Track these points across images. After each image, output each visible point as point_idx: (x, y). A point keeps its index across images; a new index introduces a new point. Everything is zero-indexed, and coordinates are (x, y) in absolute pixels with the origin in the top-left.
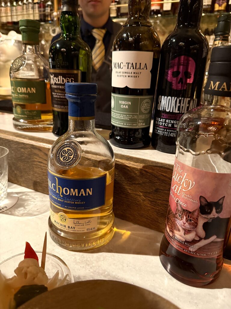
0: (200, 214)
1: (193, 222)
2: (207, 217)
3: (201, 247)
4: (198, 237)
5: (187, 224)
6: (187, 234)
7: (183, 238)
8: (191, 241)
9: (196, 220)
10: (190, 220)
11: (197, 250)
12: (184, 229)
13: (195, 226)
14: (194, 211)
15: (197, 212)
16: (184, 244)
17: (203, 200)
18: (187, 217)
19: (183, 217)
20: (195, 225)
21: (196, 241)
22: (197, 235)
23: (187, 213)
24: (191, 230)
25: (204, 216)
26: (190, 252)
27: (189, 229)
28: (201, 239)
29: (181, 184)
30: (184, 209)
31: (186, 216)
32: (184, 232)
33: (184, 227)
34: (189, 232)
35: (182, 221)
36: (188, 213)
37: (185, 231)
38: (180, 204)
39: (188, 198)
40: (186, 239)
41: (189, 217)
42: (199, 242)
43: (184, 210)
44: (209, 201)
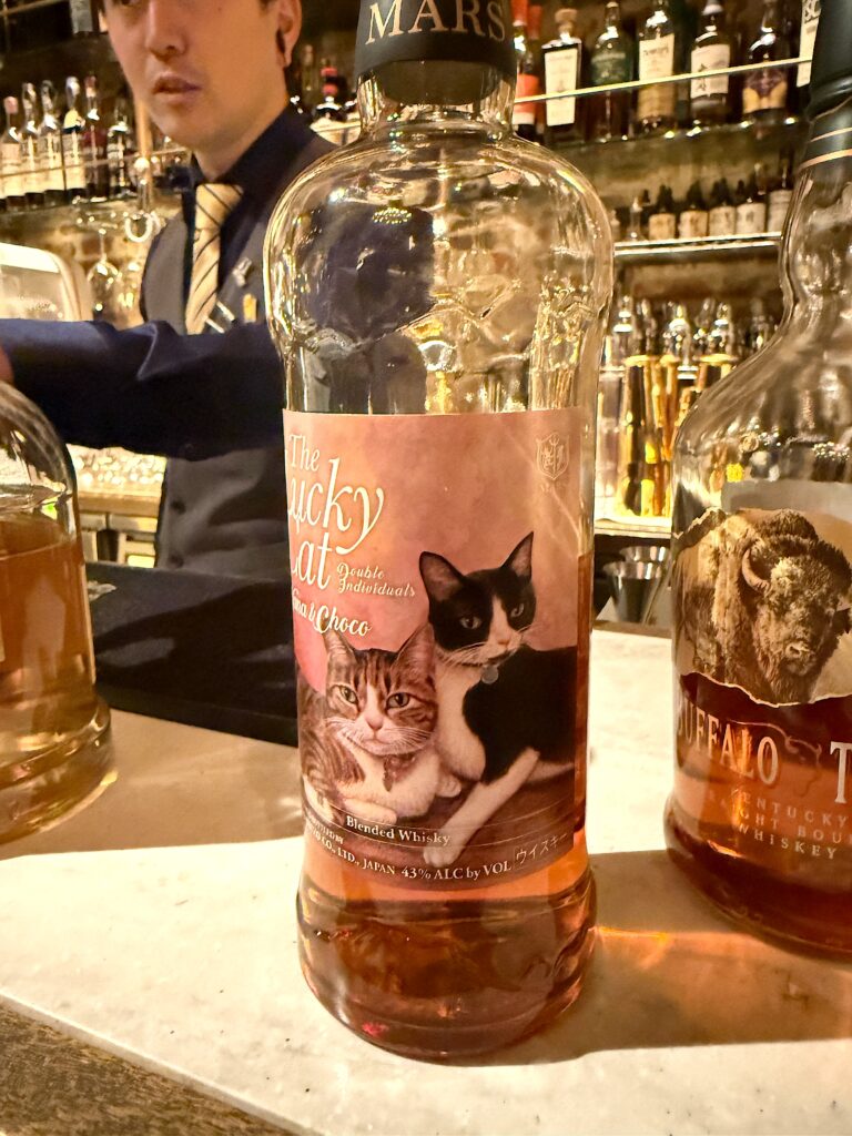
0: (439, 650)
1: (413, 703)
2: (474, 658)
3: (478, 831)
4: (451, 778)
5: (388, 723)
6: (398, 780)
7: (385, 806)
8: (423, 811)
9: (424, 690)
10: (401, 699)
11: (463, 851)
12: (379, 758)
13: (427, 723)
14: (408, 645)
15: (421, 644)
16: (398, 838)
17: (437, 573)
18: (385, 690)
19: (365, 696)
20: (425, 719)
21: (451, 801)
22: (446, 769)
23: (378, 668)
24: (412, 750)
25: (459, 656)
26: (433, 875)
27: (405, 750)
28: (468, 785)
29: (325, 525)
30: (360, 647)
31: (376, 683)
32: (381, 773)
33: (376, 749)
34: (406, 765)
35: (362, 718)
36: (382, 664)
37: (387, 766)
38: (338, 632)
39: (370, 583)
40: (399, 808)
41: (393, 687)
42: (462, 804)
43: (359, 657)
44: (465, 572)
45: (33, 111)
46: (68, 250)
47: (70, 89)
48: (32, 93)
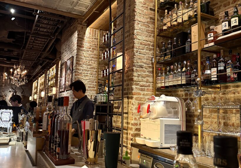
45: (176, 68)
46: (182, 95)
47: (184, 63)
48: (176, 64)
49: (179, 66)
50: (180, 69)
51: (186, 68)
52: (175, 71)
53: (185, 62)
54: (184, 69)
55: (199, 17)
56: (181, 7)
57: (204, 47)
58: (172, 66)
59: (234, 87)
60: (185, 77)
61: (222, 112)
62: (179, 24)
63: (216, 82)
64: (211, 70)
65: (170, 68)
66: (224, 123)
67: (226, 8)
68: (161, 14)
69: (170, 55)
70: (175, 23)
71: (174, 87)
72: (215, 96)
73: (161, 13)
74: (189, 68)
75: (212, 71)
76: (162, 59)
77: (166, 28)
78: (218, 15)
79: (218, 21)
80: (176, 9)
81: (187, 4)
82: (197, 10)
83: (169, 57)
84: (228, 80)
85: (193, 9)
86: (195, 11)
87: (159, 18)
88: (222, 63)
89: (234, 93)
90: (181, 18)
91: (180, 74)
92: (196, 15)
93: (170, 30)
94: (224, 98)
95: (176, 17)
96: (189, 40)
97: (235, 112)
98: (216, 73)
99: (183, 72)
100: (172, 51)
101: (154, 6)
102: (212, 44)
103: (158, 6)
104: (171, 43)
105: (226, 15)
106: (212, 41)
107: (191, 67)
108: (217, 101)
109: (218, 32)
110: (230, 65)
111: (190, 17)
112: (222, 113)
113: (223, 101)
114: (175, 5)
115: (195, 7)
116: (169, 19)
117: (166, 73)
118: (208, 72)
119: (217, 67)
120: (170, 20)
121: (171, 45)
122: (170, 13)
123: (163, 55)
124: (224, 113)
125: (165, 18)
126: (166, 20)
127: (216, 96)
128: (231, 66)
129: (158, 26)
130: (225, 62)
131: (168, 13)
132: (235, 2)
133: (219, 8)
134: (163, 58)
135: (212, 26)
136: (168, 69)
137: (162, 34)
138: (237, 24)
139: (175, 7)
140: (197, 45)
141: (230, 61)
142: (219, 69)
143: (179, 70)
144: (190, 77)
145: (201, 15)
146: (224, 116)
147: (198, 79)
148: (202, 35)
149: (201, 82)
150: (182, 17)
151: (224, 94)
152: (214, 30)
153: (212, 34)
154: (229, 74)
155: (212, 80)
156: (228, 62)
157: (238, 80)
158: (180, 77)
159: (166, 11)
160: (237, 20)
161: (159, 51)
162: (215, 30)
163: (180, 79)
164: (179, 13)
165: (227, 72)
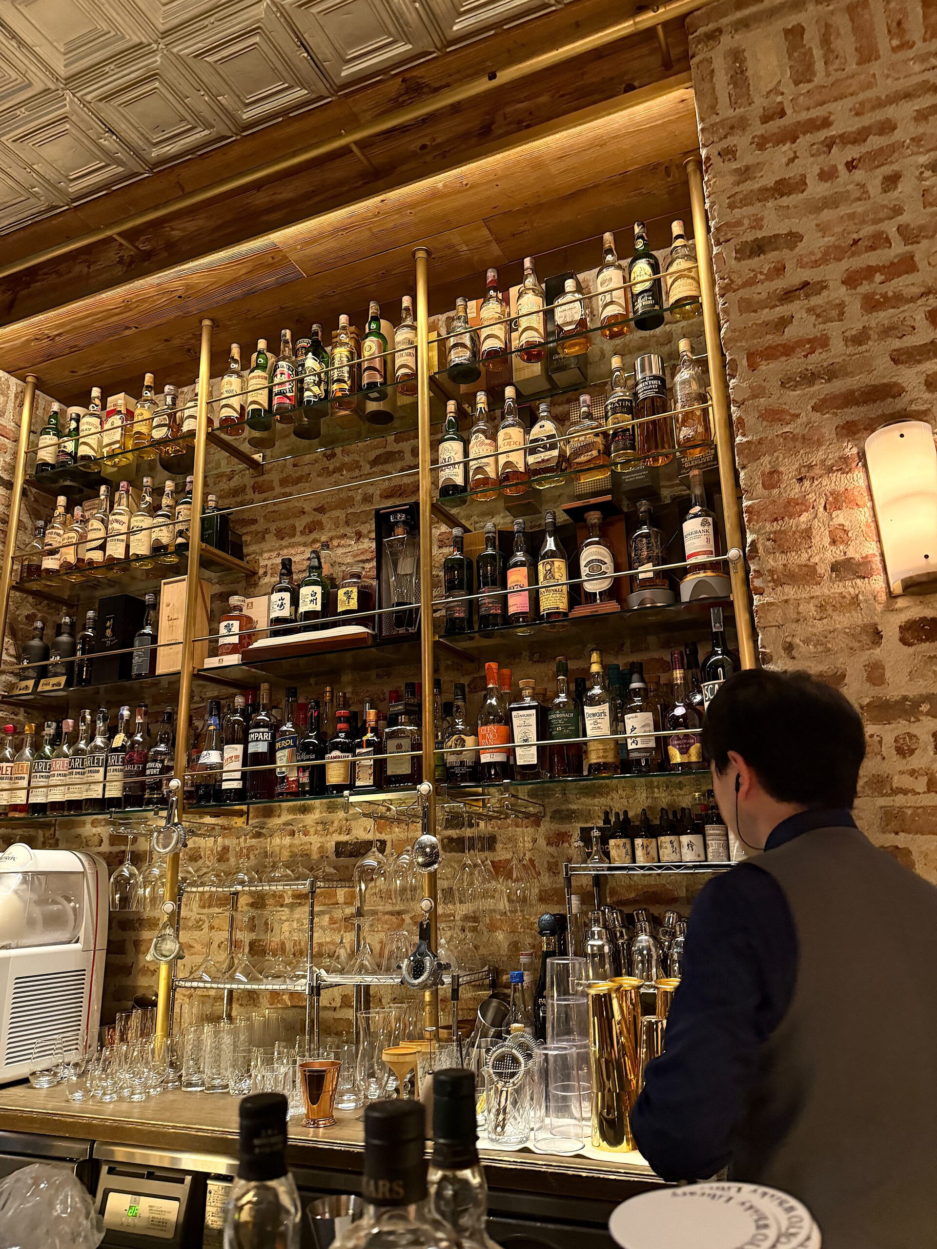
45: (86, 731)
46: (96, 840)
47: (122, 715)
48: (88, 717)
49: (100, 724)
50: (103, 734)
51: (130, 735)
52: (82, 745)
53: (125, 712)
54: (119, 740)
55: (193, 555)
56: (124, 501)
57: (206, 667)
58: (70, 721)
59: (291, 810)
60: (121, 770)
61: (247, 905)
62: (111, 563)
63: (239, 795)
64: (222, 750)
65: (59, 728)
66: (252, 944)
67: (284, 543)
68: (35, 505)
69: (63, 675)
70: (97, 556)
71: (69, 810)
72: (227, 842)
73: (36, 501)
74: (139, 735)
75: (226, 756)
76: (27, 687)
77: (57, 567)
78: (257, 561)
79: (256, 578)
80: (106, 505)
81: (148, 499)
82: (187, 530)
83: (59, 684)
84: (278, 789)
85: (174, 524)
86: (181, 533)
87: (26, 519)
88: (261, 730)
89: (293, 834)
90: (124, 544)
91: (102, 756)
92: (184, 547)
93: (73, 579)
94: (256, 852)
95: (102, 534)
96: (148, 630)
97: (291, 900)
98: (238, 765)
99: (116, 750)
100: (73, 662)
101: (12, 469)
102: (234, 659)
103: (25, 471)
104: (72, 630)
105: (284, 571)
106: (233, 649)
107: (147, 733)
108: (232, 861)
109: (255, 619)
110: (290, 739)
111: (158, 549)
112: (245, 907)
113: (253, 861)
114: (103, 488)
115: (181, 519)
116: (73, 534)
117: (37, 748)
118: (211, 757)
119: (245, 742)
120: (74, 541)
121: (72, 635)
122: (78, 511)
123: (32, 673)
124: (252, 905)
125: (53, 527)
126: (59, 535)
127: (230, 842)
128: (291, 742)
129: (18, 547)
130: (274, 728)
131: (69, 509)
132: (310, 532)
133: (261, 536)
134: (31, 683)
135: (236, 597)
136: (50, 730)
137: (34, 586)
138: (318, 608)
139: (102, 497)
140: (177, 653)
141: (289, 725)
142: (250, 751)
143: (99, 741)
144: (143, 773)
145: (203, 553)
146: (254, 917)
147: (175, 783)
148: (198, 619)
149: (185, 792)
150: (128, 539)
151: (258, 835)
152: (241, 610)
153: (236, 625)
154: (284, 769)
155: (223, 788)
156: (284, 728)
157: (310, 793)
158: (102, 770)
159: (62, 500)
160: (319, 596)
161: (12, 651)
162: (245, 612)
163: (100, 776)
164: (117, 521)
165: (279, 764)
